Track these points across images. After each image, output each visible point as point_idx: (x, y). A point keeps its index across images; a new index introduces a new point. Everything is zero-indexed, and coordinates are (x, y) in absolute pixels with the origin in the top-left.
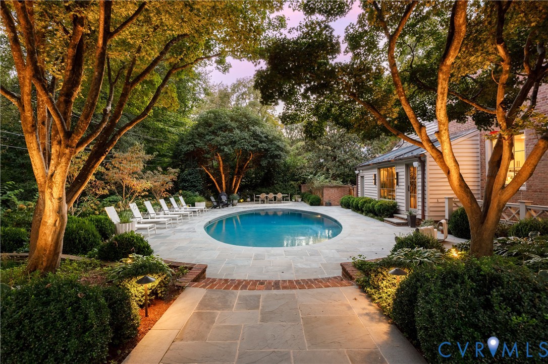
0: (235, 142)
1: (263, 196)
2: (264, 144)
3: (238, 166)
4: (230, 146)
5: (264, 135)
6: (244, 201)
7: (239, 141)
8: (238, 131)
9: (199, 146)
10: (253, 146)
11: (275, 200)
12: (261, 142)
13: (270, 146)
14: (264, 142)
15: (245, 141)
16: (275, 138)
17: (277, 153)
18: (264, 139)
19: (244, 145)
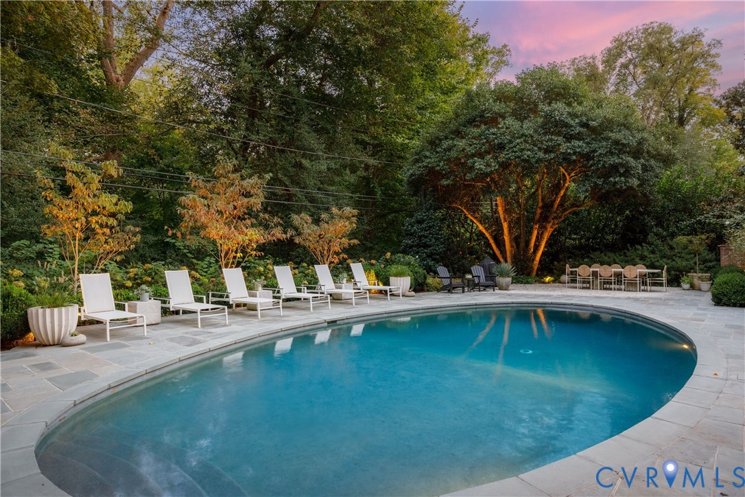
0: (501, 147)
1: (584, 270)
2: (576, 143)
3: (540, 204)
4: (489, 157)
5: (577, 121)
6: (554, 281)
7: (510, 142)
8: (510, 121)
9: (429, 163)
10: (547, 151)
11: (619, 282)
12: (569, 138)
13: (594, 145)
14: (579, 137)
15: (526, 142)
16: (608, 124)
17: (615, 160)
18: (578, 129)
19: (522, 150)
